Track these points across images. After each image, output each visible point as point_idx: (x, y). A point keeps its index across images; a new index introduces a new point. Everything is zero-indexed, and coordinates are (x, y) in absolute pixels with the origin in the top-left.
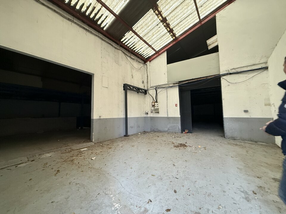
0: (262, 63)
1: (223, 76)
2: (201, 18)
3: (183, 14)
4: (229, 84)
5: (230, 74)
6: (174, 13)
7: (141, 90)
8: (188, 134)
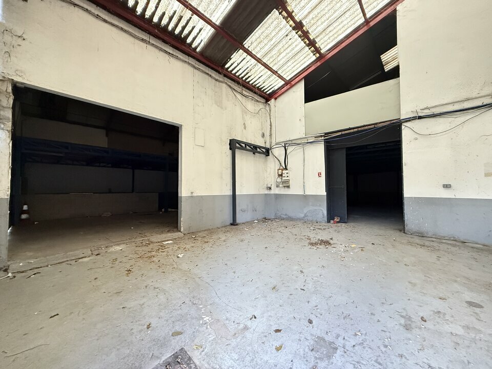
0: (485, 96)
1: (406, 121)
2: (368, 16)
3: (333, 11)
4: (417, 136)
5: (420, 118)
6: (315, 12)
7: (259, 148)
8: (339, 224)
